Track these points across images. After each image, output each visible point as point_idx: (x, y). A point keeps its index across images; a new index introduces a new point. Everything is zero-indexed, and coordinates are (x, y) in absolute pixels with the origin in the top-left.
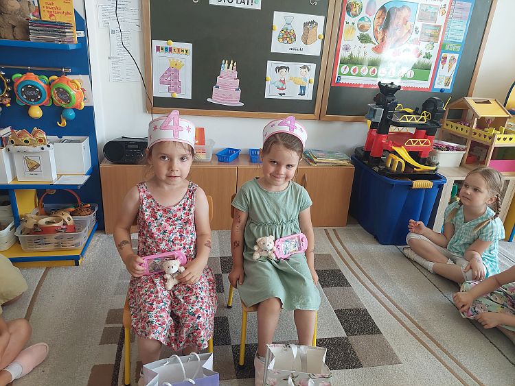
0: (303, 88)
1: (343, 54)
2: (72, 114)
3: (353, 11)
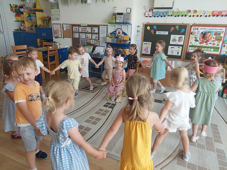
0: (178, 52)
2: (126, 56)
3: (193, 34)
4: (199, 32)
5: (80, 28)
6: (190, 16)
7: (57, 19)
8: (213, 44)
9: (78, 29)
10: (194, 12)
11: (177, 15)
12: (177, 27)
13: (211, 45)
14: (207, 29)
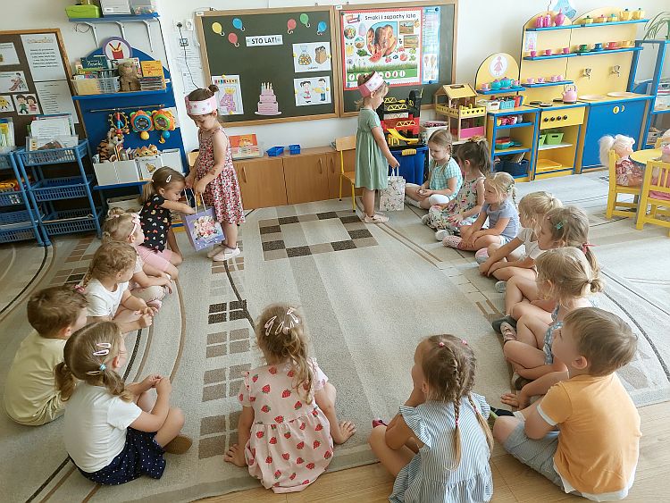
0: (323, 95)
1: (348, 66)
2: (168, 134)
3: (350, 35)
4: (363, 29)
8: (402, 56)
12: (304, 19)
13: (398, 62)
14: (380, 18)
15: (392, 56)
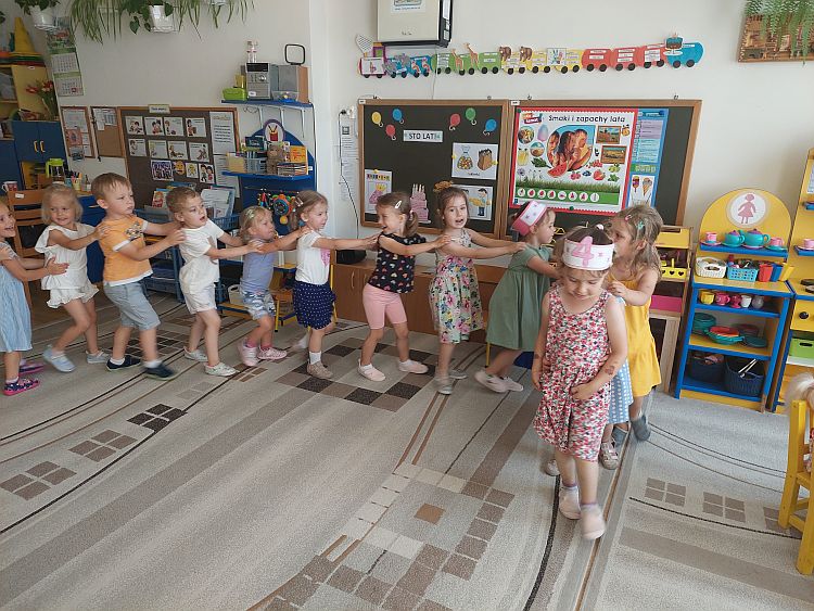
0: (482, 209)
3: (525, 138)
4: (544, 132)
5: (149, 121)
6: (511, 71)
7: (74, 90)
8: (598, 173)
9: (141, 126)
10: (522, 55)
11: (468, 67)
12: (471, 115)
13: (590, 181)
14: (573, 119)
15: (581, 171)
